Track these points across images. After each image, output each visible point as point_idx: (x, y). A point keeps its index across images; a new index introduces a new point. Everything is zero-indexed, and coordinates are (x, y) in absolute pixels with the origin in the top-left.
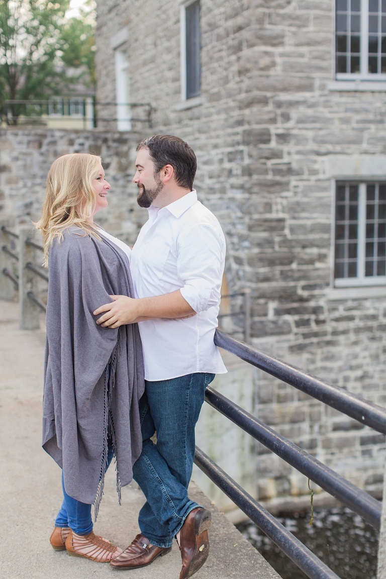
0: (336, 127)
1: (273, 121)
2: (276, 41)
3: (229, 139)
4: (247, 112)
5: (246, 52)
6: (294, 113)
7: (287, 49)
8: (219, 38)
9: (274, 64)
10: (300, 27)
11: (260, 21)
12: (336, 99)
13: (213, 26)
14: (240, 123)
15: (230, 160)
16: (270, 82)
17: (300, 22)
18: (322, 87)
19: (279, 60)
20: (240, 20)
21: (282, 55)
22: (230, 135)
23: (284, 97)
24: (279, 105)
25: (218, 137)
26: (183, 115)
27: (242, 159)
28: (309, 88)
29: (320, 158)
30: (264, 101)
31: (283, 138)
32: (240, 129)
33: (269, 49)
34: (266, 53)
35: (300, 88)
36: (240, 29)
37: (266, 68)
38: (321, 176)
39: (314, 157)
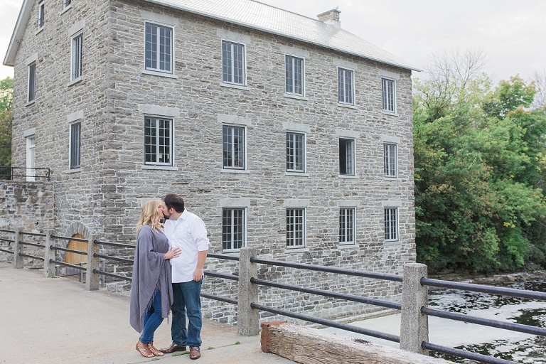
0: (145, 185)
1: (117, 182)
2: (119, 147)
3: (95, 189)
4: (104, 177)
5: (104, 151)
6: (126, 179)
7: (123, 150)
8: (90, 142)
9: (117, 157)
10: (129, 141)
11: (111, 138)
12: (145, 172)
13: (87, 137)
14: (101, 182)
15: (95, 199)
16: (116, 164)
17: (129, 139)
18: (139, 168)
19: (119, 155)
20: (101, 137)
21: (121, 153)
22: (95, 187)
23: (121, 171)
24: (119, 175)
25: (89, 188)
26: (69, 175)
27: (102, 198)
28: (133, 168)
29: (138, 199)
30: (113, 173)
31: (121, 189)
32: (101, 185)
33: (115, 150)
34: (113, 152)
35: (129, 168)
36: (101, 140)
37: (114, 158)
38: (139, 207)
39: (135, 198)
